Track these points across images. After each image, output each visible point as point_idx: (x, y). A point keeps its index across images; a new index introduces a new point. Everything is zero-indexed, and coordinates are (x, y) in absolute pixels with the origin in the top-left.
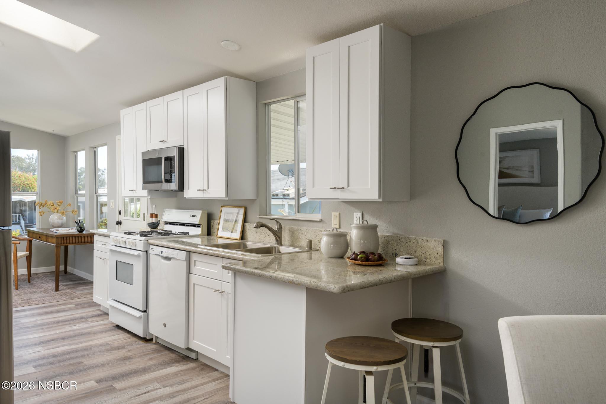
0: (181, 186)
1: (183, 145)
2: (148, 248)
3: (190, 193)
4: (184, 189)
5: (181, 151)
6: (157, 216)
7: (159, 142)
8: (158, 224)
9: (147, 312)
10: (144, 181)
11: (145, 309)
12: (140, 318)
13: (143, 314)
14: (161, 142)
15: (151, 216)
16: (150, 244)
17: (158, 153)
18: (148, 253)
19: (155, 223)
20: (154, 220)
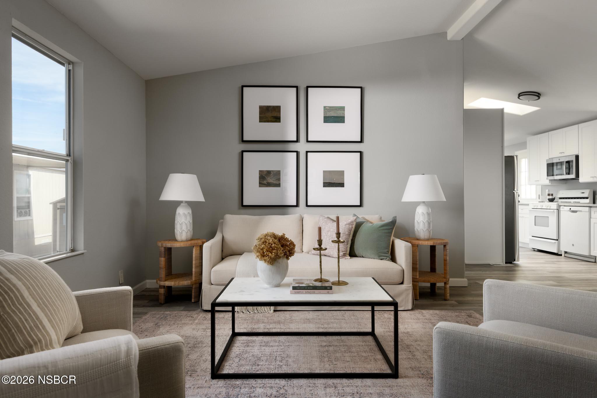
0: (578, 176)
1: (578, 154)
2: (560, 208)
4: (579, 178)
5: (577, 157)
6: (552, 195)
7: (560, 153)
8: (554, 199)
9: (559, 240)
10: (548, 175)
11: (558, 239)
12: (555, 243)
13: (556, 241)
14: (561, 153)
15: (549, 195)
16: (560, 206)
17: (559, 159)
18: (558, 210)
19: (552, 199)
20: (551, 197)
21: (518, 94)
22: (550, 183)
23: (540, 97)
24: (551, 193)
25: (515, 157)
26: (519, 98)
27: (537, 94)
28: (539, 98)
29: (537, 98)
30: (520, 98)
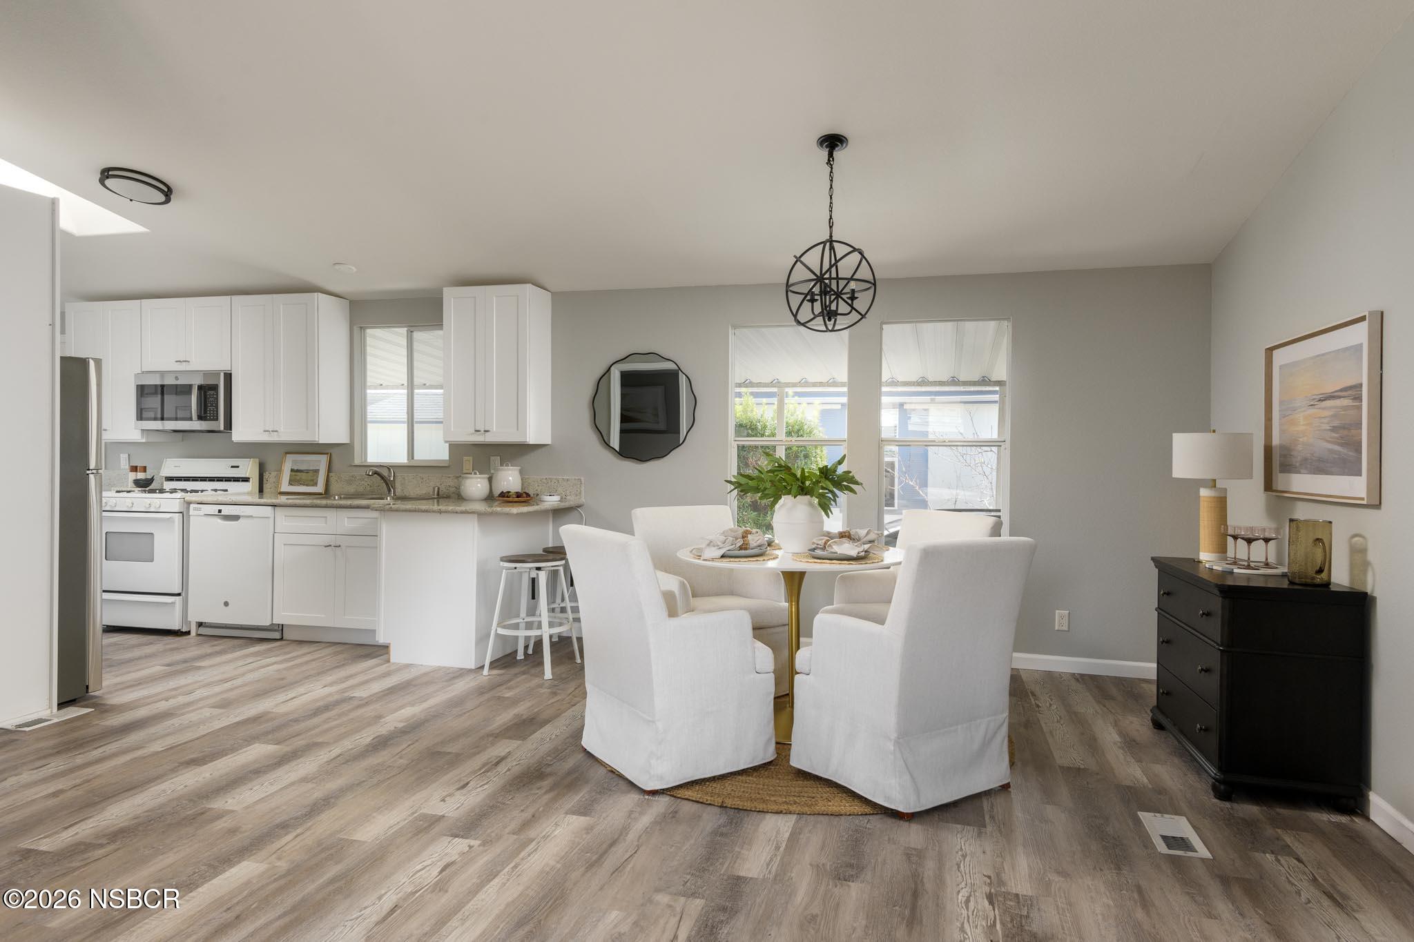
0: (229, 425)
1: (231, 370)
2: (188, 508)
3: (241, 433)
4: (231, 429)
5: (228, 377)
6: (144, 469)
7: (177, 362)
8: (151, 480)
9: (183, 594)
10: (140, 417)
11: (180, 591)
12: (173, 603)
13: (177, 598)
14: (180, 361)
15: (134, 469)
16: (189, 503)
17: (177, 378)
18: (184, 515)
19: (146, 480)
20: (141, 476)
21: (100, 171)
22: (142, 437)
23: (172, 197)
24: (139, 464)
25: (92, 364)
26: (102, 182)
27: (166, 190)
28: (168, 201)
29: (162, 198)
30: (108, 182)
